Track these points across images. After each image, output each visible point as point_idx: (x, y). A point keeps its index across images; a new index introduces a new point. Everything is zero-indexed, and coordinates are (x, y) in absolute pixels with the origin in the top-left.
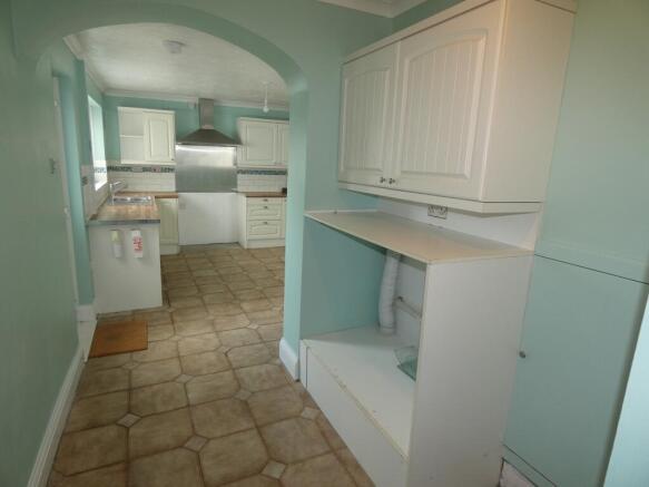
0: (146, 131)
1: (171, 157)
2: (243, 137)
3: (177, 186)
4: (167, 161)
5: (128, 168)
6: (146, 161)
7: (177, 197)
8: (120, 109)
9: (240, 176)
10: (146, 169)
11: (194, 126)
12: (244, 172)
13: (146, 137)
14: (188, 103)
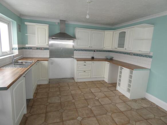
0: (36, 33)
1: (46, 44)
2: (77, 36)
3: (50, 55)
4: (45, 45)
5: (30, 48)
6: (36, 45)
7: (47, 60)
8: (26, 23)
9: (75, 52)
10: (38, 48)
11: (57, 31)
12: (76, 50)
13: (36, 35)
14: (55, 22)
